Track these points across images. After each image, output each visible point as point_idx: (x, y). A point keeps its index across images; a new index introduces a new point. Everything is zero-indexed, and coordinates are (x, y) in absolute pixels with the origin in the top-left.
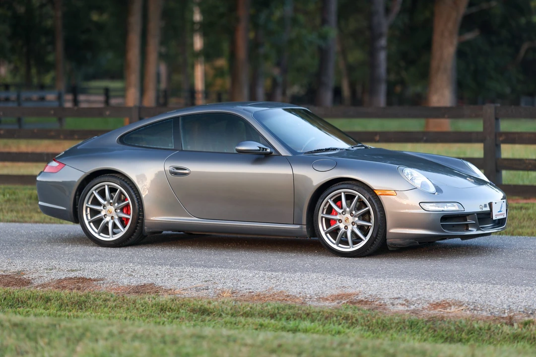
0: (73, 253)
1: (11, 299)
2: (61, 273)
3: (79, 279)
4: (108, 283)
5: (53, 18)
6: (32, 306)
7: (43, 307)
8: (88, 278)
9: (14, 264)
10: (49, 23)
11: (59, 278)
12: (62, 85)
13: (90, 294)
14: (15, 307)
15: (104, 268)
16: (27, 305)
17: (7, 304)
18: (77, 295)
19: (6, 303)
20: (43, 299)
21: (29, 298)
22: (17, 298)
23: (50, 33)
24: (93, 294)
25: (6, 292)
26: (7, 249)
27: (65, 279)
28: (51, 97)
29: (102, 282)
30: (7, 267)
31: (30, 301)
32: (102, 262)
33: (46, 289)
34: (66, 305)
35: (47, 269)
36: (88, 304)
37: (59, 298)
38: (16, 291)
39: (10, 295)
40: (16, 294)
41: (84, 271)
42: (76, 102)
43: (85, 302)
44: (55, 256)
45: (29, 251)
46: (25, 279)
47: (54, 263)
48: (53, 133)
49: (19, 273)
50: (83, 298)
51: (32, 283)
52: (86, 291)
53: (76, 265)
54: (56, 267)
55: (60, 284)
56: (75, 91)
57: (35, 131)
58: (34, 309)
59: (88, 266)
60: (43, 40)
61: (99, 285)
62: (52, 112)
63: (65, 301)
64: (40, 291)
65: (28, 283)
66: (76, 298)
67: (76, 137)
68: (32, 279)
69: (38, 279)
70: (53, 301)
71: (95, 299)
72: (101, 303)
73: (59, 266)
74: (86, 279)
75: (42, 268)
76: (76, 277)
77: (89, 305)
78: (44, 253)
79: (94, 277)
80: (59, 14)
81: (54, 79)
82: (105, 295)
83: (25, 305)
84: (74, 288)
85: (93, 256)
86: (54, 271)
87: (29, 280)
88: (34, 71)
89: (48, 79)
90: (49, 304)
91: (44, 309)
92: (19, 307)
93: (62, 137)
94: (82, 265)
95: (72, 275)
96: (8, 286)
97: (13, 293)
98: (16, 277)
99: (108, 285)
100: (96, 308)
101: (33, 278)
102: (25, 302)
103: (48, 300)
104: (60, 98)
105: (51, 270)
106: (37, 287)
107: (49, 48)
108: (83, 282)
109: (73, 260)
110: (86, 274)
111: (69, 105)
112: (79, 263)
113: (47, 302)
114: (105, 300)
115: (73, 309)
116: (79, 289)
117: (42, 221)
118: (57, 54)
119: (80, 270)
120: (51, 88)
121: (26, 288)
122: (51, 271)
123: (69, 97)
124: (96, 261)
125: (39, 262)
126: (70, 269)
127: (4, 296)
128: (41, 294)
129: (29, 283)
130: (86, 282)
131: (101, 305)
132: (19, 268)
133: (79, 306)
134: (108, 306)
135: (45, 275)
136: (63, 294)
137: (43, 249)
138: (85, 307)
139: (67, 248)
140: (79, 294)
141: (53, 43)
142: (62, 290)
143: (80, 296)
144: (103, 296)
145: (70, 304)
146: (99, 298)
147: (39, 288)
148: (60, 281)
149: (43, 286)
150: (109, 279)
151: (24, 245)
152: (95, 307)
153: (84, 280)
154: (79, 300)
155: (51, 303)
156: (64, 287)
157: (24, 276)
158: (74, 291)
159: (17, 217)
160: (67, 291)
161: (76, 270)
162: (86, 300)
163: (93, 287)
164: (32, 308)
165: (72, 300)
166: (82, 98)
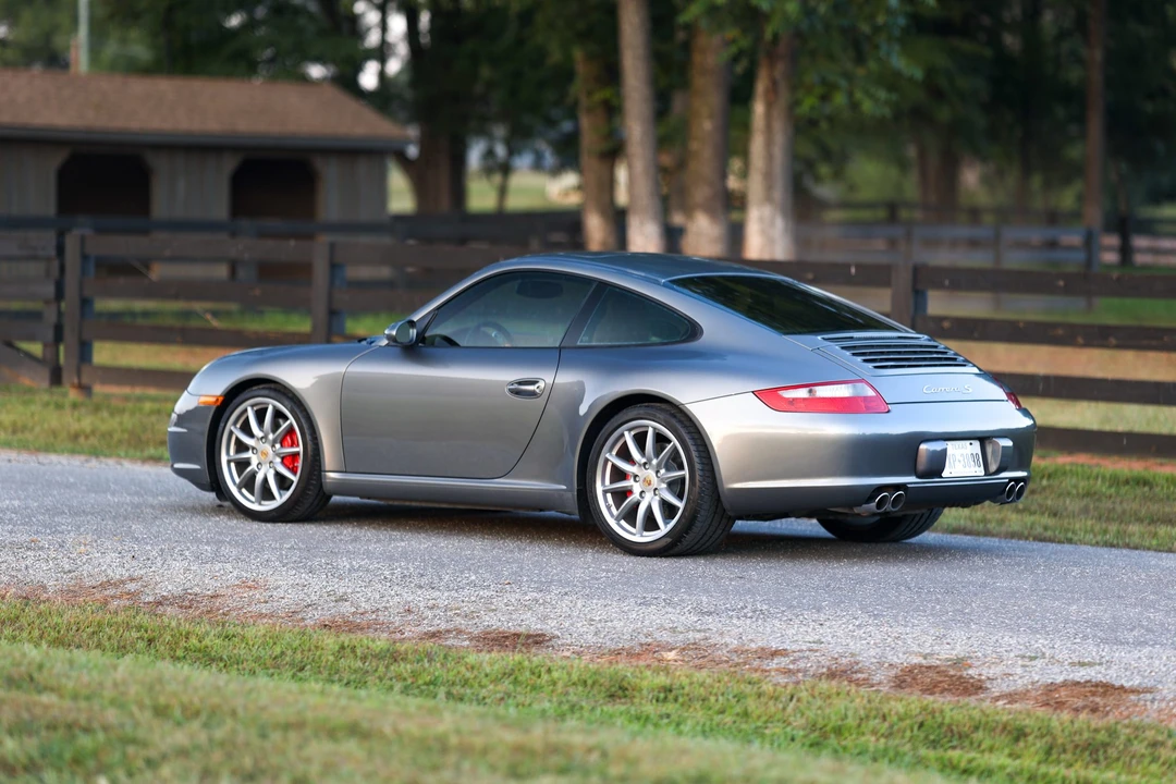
0: (1086, 620)
1: (936, 726)
2: (1056, 669)
3: (1097, 685)
4: (1163, 700)
5: (1087, 66)
6: (983, 747)
7: (1007, 751)
8: (1117, 684)
9: (949, 641)
10: (1074, 75)
11: (1050, 681)
12: (1094, 215)
13: (1119, 727)
14: (942, 746)
15: (1157, 662)
16: (972, 743)
17: (926, 737)
18: (1089, 727)
19: (922, 735)
20: (1010, 732)
21: (976, 728)
22: (950, 726)
23: (1075, 97)
24: (1127, 727)
25: (924, 709)
26: (938, 601)
27: (1065, 684)
28: (1073, 238)
29: (1149, 696)
30: (932, 646)
31: (979, 735)
32: (1152, 646)
33: (1017, 706)
34: (1061, 750)
35: (1023, 657)
36: (1113, 752)
37: (1044, 732)
38: (947, 708)
39: (934, 717)
40: (948, 714)
41: (1109, 668)
42: (1126, 251)
43: (1105, 745)
44: (1044, 627)
45: (987, 609)
46: (972, 678)
47: (1040, 642)
48: (1060, 332)
49: (959, 663)
50: (1102, 736)
51: (987, 689)
52: (1111, 719)
53: (1091, 651)
54: (1044, 654)
55: (1051, 696)
56: (1124, 226)
57: (1021, 325)
58: (987, 755)
59: (1120, 654)
60: (1060, 112)
61: (1142, 703)
62: (1061, 283)
63: (1060, 741)
64: (1003, 711)
65: (976, 688)
66: (1086, 735)
67: (1113, 341)
68: (989, 678)
69: (1002, 679)
70: (1030, 738)
71: (1129, 740)
72: (1143, 751)
73: (1052, 651)
74: (1113, 686)
75: (1012, 655)
76: (1089, 681)
77: (1115, 755)
78: (1019, 618)
79: (1131, 683)
80: (1098, 55)
81: (1080, 198)
82: (1153, 732)
83: (967, 743)
84: (1084, 707)
85: (1132, 630)
86: (1039, 663)
87: (979, 681)
88: (1036, 181)
89: (1067, 199)
90: (1022, 744)
91: (1010, 755)
92: (954, 748)
93: (1080, 340)
94: (1106, 651)
95: (1081, 675)
96: (932, 694)
97: (942, 711)
98: (952, 673)
99: (1163, 705)
100: (1130, 762)
101: (990, 675)
102: (967, 736)
103: (1019, 734)
104: (1089, 242)
105: (1032, 659)
106: (997, 699)
107: (1073, 129)
108: (1104, 694)
109: (1085, 637)
110: (1112, 675)
111: (1111, 257)
112: (1098, 645)
113: (1017, 740)
114: (1154, 744)
115: (1076, 761)
116: (1094, 710)
117: (1026, 533)
118: (1089, 145)
119: (1101, 664)
120: (1076, 216)
121: (972, 700)
122: (1033, 663)
123: (1113, 240)
124: (1140, 644)
125: (1006, 639)
126: (1076, 660)
127: (920, 719)
128: (1005, 718)
129: (981, 688)
130: (1112, 695)
131: (1143, 756)
132: (959, 650)
133: (1091, 754)
134: (1159, 758)
135: (1019, 671)
136: (1055, 723)
137: (1019, 606)
138: (1106, 758)
139: (1075, 607)
140: (1093, 726)
141: (1081, 119)
142: (1055, 709)
143: (1096, 731)
144: (1150, 734)
145: (1070, 747)
146: (1140, 738)
147: (1000, 703)
148: (1051, 688)
149: (1012, 697)
150: (1166, 691)
151: (976, 595)
152: (1128, 759)
153: (1107, 689)
154: (1094, 739)
155: (1026, 741)
156: (1060, 705)
157: (971, 672)
158: (1083, 716)
159: (970, 519)
160: (1066, 716)
161: (1090, 664)
162: (1107, 740)
163: (1128, 708)
164: (983, 752)
165: (1076, 738)
166: (1140, 242)
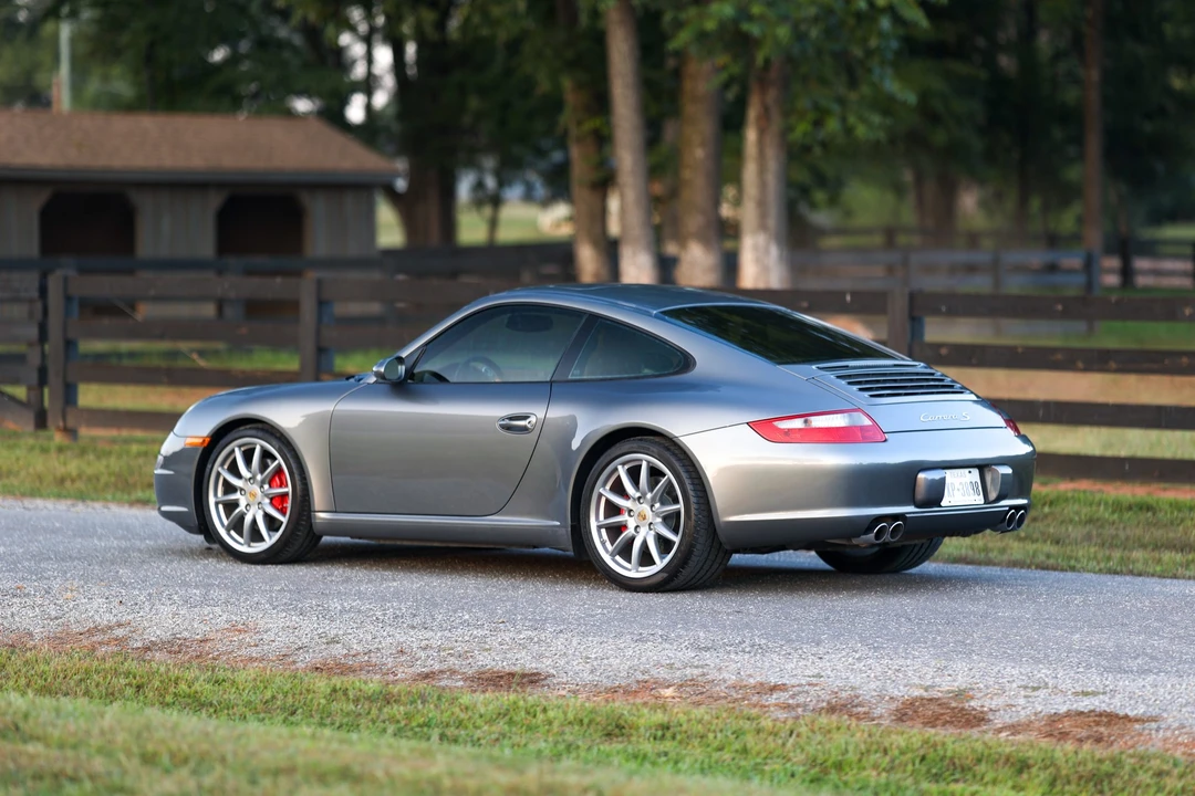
0: (1090, 649)
1: (938, 759)
2: (1059, 699)
3: (1100, 715)
4: (1168, 728)
5: (1084, 86)
6: (986, 779)
7: (1010, 783)
8: (1121, 713)
9: (951, 672)
10: (1070, 95)
11: (1053, 711)
12: (1095, 237)
13: (1124, 757)
14: (944, 779)
15: (1162, 690)
16: (974, 776)
17: (928, 771)
18: (1093, 757)
19: (924, 769)
20: (1013, 764)
21: (979, 761)
22: (952, 759)
23: (1071, 118)
24: (1131, 756)
25: (926, 742)
26: (938, 632)
27: (1068, 714)
28: (1073, 261)
29: (1154, 725)
30: (933, 678)
31: (982, 768)
32: (1157, 674)
33: (1020, 737)
34: (1065, 781)
35: (1026, 687)
36: (1117, 783)
37: (1049, 763)
38: (949, 741)
39: (935, 750)
40: (950, 747)
41: (1113, 697)
42: (1127, 273)
43: (1110, 776)
44: (1046, 656)
45: (989, 639)
46: (974, 709)
47: (1043, 672)
48: (1059, 356)
49: (960, 694)
50: (1107, 767)
51: (990, 720)
52: (1116, 749)
53: (1094, 680)
54: (1046, 684)
55: (1055, 727)
56: (1125, 248)
57: (1020, 350)
58: (990, 788)
59: (1124, 683)
60: (1058, 133)
61: (1147, 732)
62: (1060, 307)
63: (1064, 772)
64: (1006, 743)
65: (977, 719)
66: (1090, 766)
67: (1113, 365)
68: (991, 710)
69: (1005, 710)
70: (1034, 770)
71: (1134, 770)
72: (1148, 781)
73: (1055, 681)
74: (1117, 716)
75: (1014, 685)
76: (1093, 711)
77: (1120, 785)
78: (1022, 647)
79: (1135, 712)
80: (1095, 75)
81: (1080, 220)
82: (1158, 761)
83: (969, 776)
84: (1088, 738)
85: (1136, 658)
86: (1042, 693)
87: (982, 712)
88: (1035, 204)
89: (1067, 221)
90: (1025, 776)
91: (1014, 788)
92: (956, 781)
93: (1080, 365)
94: (1109, 680)
95: (1085, 704)
96: (933, 727)
97: (944, 744)
98: (954, 705)
99: (1169, 734)
100: (1136, 792)
101: (993, 707)
102: (970, 769)
103: (1023, 766)
104: (1089, 265)
105: (1035, 689)
106: (1000, 731)
107: (1072, 150)
108: (1108, 724)
109: (1089, 667)
110: (1116, 705)
111: (1112, 280)
112: (1102, 675)
113: (1020, 771)
114: (1160, 774)
115: (1081, 792)
116: (1099, 740)
117: (1028, 561)
118: (1087, 169)
119: (1104, 693)
120: (1076, 238)
121: (974, 733)
122: (1036, 693)
123: (1113, 262)
124: (1143, 672)
125: (1008, 669)
126: (1079, 690)
127: (922, 752)
128: (1008, 750)
129: (983, 719)
130: (1115, 724)
131: (1148, 786)
132: (961, 682)
133: (1095, 785)
134: (1164, 787)
135: (1022, 701)
136: (1058, 754)
137: (1021, 636)
138: (1111, 789)
139: (1078, 636)
140: (1098, 756)
141: (1079, 140)
142: (1059, 740)
143: (1101, 761)
144: (1155, 764)
145: (1074, 778)
146: (1145, 768)
147: (1003, 734)
148: (1054, 719)
149: (1014, 729)
150: (1171, 719)
151: (977, 625)
152: (1133, 789)
153: (1111, 718)
154: (1098, 769)
155: (1029, 773)
156: (1064, 736)
157: (973, 703)
158: (1087, 747)
159: (972, 548)
160: (1069, 746)
161: (1094, 694)
162: (1112, 770)
163: (1132, 737)
164: (986, 784)
165: (1081, 769)
166: (1141, 263)
